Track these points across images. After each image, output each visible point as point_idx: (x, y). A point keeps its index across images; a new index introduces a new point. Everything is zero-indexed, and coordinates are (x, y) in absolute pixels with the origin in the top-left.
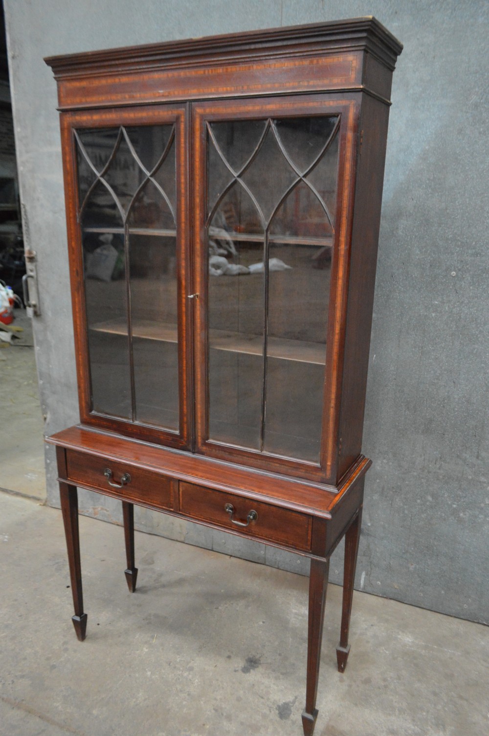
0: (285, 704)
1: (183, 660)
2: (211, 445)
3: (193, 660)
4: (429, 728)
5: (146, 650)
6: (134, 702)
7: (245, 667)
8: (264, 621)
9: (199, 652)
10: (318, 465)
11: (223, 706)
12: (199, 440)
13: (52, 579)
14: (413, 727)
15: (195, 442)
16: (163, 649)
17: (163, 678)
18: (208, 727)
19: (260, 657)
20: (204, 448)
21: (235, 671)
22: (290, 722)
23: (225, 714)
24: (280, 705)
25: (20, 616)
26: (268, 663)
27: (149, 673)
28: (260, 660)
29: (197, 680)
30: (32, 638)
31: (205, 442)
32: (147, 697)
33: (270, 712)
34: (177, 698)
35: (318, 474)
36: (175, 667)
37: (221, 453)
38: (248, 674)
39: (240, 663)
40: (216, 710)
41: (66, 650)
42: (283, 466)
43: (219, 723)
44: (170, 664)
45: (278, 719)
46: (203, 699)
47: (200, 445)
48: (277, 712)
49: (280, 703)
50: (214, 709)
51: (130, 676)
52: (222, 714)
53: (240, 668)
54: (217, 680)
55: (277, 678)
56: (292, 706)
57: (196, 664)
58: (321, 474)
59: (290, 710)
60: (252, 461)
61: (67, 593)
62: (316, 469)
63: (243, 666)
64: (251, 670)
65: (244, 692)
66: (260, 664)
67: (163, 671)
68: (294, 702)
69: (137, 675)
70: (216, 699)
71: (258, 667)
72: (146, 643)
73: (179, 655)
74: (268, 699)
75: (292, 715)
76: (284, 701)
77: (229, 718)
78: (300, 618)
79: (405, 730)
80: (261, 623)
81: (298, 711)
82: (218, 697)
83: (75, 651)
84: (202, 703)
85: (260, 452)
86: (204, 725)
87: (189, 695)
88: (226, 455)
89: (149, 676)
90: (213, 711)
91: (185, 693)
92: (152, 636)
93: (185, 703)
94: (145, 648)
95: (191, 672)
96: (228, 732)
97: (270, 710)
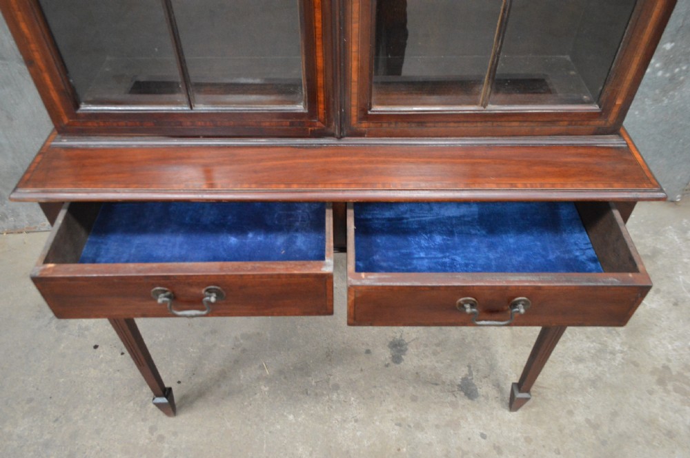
0: (462, 379)
1: (318, 380)
2: (379, 118)
3: (331, 375)
4: (605, 339)
5: (267, 389)
7: (393, 356)
9: (330, 360)
10: (595, 108)
11: (404, 416)
12: (354, 112)
13: (63, 345)
14: (592, 345)
15: (344, 119)
16: (285, 378)
17: (312, 415)
18: (405, 450)
19: (401, 336)
20: (364, 126)
21: (387, 366)
22: (482, 399)
23: (412, 425)
24: (460, 383)
25: (57, 420)
26: (412, 340)
28: (403, 340)
29: (352, 399)
30: (98, 445)
31: (366, 114)
32: (311, 449)
33: (456, 397)
34: (346, 432)
35: (591, 123)
36: (316, 394)
37: (403, 126)
38: (402, 363)
39: (385, 354)
40: (400, 425)
41: (161, 438)
42: (525, 124)
43: (414, 439)
44: (307, 393)
45: (468, 401)
46: (375, 418)
47: (354, 120)
48: (462, 393)
49: (459, 381)
50: (396, 424)
51: (270, 432)
52: (409, 426)
53: (389, 361)
54: (375, 387)
56: (472, 379)
57: (338, 379)
58: (599, 123)
59: (473, 385)
60: (464, 127)
61: (101, 356)
62: (591, 116)
63: (391, 356)
64: (403, 356)
65: (414, 387)
66: (407, 344)
67: (306, 406)
68: (471, 373)
69: (279, 427)
70: (389, 412)
71: (407, 349)
72: (259, 379)
73: (310, 376)
74: (444, 383)
75: (479, 390)
76: (460, 377)
77: (419, 427)
79: (589, 352)
81: (481, 381)
82: (391, 407)
83: (175, 434)
84: (378, 423)
85: (482, 108)
86: (399, 450)
87: (356, 421)
88: (414, 128)
89: (294, 421)
90: (397, 427)
91: (351, 421)
92: (261, 367)
93: (358, 434)
94: (263, 387)
95: (339, 391)
96: (430, 444)
97: (454, 395)
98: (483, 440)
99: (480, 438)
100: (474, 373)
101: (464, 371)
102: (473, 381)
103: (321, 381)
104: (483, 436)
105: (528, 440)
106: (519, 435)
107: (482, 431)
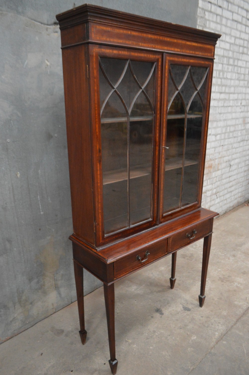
1: (147, 333)
3: (149, 329)
5: (135, 346)
6: (168, 356)
7: (160, 314)
8: (135, 300)
9: (144, 326)
10: (197, 202)
11: (179, 326)
16: (137, 339)
17: (156, 343)
19: (156, 308)
21: (161, 317)
22: (192, 309)
23: (184, 326)
26: (160, 306)
27: (151, 347)
28: (158, 308)
29: (162, 331)
31: (163, 217)
32: (166, 351)
34: (170, 340)
36: (151, 337)
38: (164, 314)
39: (157, 315)
40: (181, 328)
43: (188, 329)
44: (148, 338)
45: (190, 312)
46: (173, 331)
48: (187, 311)
50: (180, 329)
51: (150, 355)
52: (184, 327)
53: (160, 316)
54: (164, 324)
55: (170, 306)
56: (185, 306)
57: (152, 329)
59: (187, 307)
64: (163, 312)
65: (174, 317)
67: (152, 342)
68: (183, 305)
69: (151, 352)
70: (175, 327)
71: (161, 310)
72: (130, 345)
73: (144, 334)
74: (180, 311)
75: (189, 308)
76: (182, 308)
77: (186, 326)
78: (138, 290)
80: (135, 302)
81: (188, 305)
82: (174, 326)
84: (175, 332)
86: (187, 334)
89: (153, 348)
90: (181, 330)
91: (168, 337)
92: (126, 341)
93: (173, 338)
94: (133, 346)
95: (156, 332)
96: (193, 327)
97: (185, 313)
98: (203, 318)
99: (202, 318)
100: (184, 305)
101: (181, 306)
102: (186, 306)
103: (148, 333)
104: (202, 317)
105: (212, 311)
106: (209, 311)
107: (201, 316)
